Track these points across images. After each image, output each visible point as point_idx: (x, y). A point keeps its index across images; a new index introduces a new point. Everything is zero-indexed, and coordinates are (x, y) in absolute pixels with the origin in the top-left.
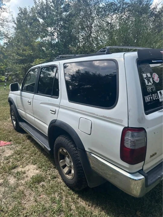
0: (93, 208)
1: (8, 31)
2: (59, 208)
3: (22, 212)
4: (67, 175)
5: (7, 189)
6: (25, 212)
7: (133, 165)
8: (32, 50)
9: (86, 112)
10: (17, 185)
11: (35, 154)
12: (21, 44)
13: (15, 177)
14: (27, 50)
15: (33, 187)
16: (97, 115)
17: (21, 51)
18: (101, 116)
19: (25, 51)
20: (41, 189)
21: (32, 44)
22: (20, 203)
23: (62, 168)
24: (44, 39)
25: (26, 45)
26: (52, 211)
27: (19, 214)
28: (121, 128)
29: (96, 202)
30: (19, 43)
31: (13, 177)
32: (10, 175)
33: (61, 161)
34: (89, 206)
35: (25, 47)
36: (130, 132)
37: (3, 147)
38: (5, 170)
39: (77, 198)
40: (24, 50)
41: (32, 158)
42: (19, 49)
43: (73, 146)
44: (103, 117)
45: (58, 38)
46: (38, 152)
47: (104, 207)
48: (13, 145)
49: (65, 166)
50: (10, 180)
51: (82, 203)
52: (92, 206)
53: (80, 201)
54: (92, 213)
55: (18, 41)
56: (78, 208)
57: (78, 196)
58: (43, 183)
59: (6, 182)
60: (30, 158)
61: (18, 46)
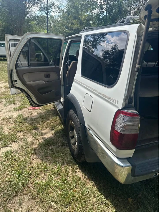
0: (87, 181)
1: (62, 4)
2: (58, 171)
3: (28, 165)
4: (73, 146)
5: (24, 144)
6: (31, 166)
7: (120, 150)
8: (80, 24)
9: (90, 88)
10: (33, 144)
11: (55, 121)
12: (71, 17)
13: (33, 137)
14: (76, 23)
15: (44, 148)
16: (99, 93)
17: (70, 25)
18: (102, 94)
19: (74, 24)
20: (49, 152)
21: (79, 17)
22: (29, 158)
23: (70, 138)
24: (93, 12)
25: (75, 18)
26: (52, 172)
27: (26, 166)
28: (116, 110)
29: (92, 176)
30: (69, 16)
31: (31, 136)
32: (30, 134)
33: (71, 131)
34: (85, 178)
35: (74, 21)
36: (122, 115)
37: (33, 110)
38: (27, 129)
39: (77, 168)
40: (72, 24)
41: (51, 124)
42: (68, 22)
43: (79, 120)
44: (103, 95)
45: (106, 11)
46: (58, 120)
47: (98, 183)
48: (41, 110)
49: (73, 137)
50: (28, 138)
51: (79, 173)
52: (87, 179)
53: (79, 171)
54: (84, 185)
55: (69, 14)
56: (74, 176)
57: (78, 167)
58: (53, 147)
59: (25, 139)
60: (50, 124)
61: (68, 19)
